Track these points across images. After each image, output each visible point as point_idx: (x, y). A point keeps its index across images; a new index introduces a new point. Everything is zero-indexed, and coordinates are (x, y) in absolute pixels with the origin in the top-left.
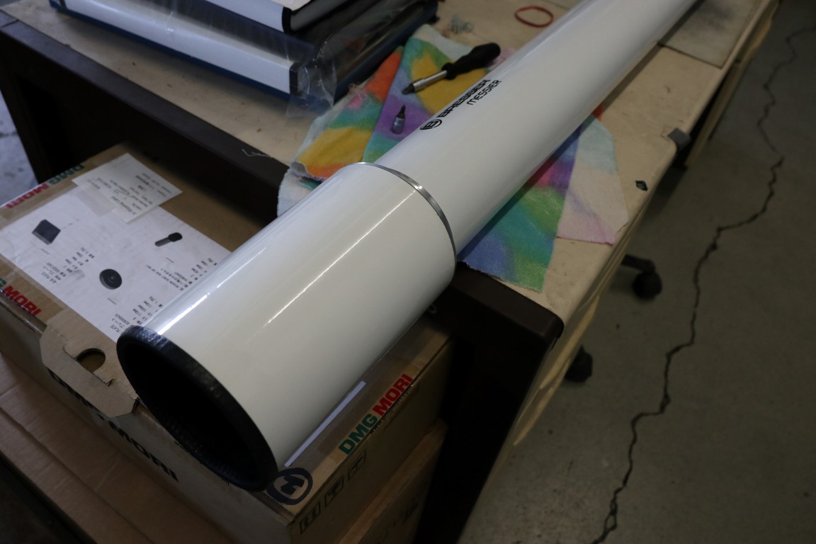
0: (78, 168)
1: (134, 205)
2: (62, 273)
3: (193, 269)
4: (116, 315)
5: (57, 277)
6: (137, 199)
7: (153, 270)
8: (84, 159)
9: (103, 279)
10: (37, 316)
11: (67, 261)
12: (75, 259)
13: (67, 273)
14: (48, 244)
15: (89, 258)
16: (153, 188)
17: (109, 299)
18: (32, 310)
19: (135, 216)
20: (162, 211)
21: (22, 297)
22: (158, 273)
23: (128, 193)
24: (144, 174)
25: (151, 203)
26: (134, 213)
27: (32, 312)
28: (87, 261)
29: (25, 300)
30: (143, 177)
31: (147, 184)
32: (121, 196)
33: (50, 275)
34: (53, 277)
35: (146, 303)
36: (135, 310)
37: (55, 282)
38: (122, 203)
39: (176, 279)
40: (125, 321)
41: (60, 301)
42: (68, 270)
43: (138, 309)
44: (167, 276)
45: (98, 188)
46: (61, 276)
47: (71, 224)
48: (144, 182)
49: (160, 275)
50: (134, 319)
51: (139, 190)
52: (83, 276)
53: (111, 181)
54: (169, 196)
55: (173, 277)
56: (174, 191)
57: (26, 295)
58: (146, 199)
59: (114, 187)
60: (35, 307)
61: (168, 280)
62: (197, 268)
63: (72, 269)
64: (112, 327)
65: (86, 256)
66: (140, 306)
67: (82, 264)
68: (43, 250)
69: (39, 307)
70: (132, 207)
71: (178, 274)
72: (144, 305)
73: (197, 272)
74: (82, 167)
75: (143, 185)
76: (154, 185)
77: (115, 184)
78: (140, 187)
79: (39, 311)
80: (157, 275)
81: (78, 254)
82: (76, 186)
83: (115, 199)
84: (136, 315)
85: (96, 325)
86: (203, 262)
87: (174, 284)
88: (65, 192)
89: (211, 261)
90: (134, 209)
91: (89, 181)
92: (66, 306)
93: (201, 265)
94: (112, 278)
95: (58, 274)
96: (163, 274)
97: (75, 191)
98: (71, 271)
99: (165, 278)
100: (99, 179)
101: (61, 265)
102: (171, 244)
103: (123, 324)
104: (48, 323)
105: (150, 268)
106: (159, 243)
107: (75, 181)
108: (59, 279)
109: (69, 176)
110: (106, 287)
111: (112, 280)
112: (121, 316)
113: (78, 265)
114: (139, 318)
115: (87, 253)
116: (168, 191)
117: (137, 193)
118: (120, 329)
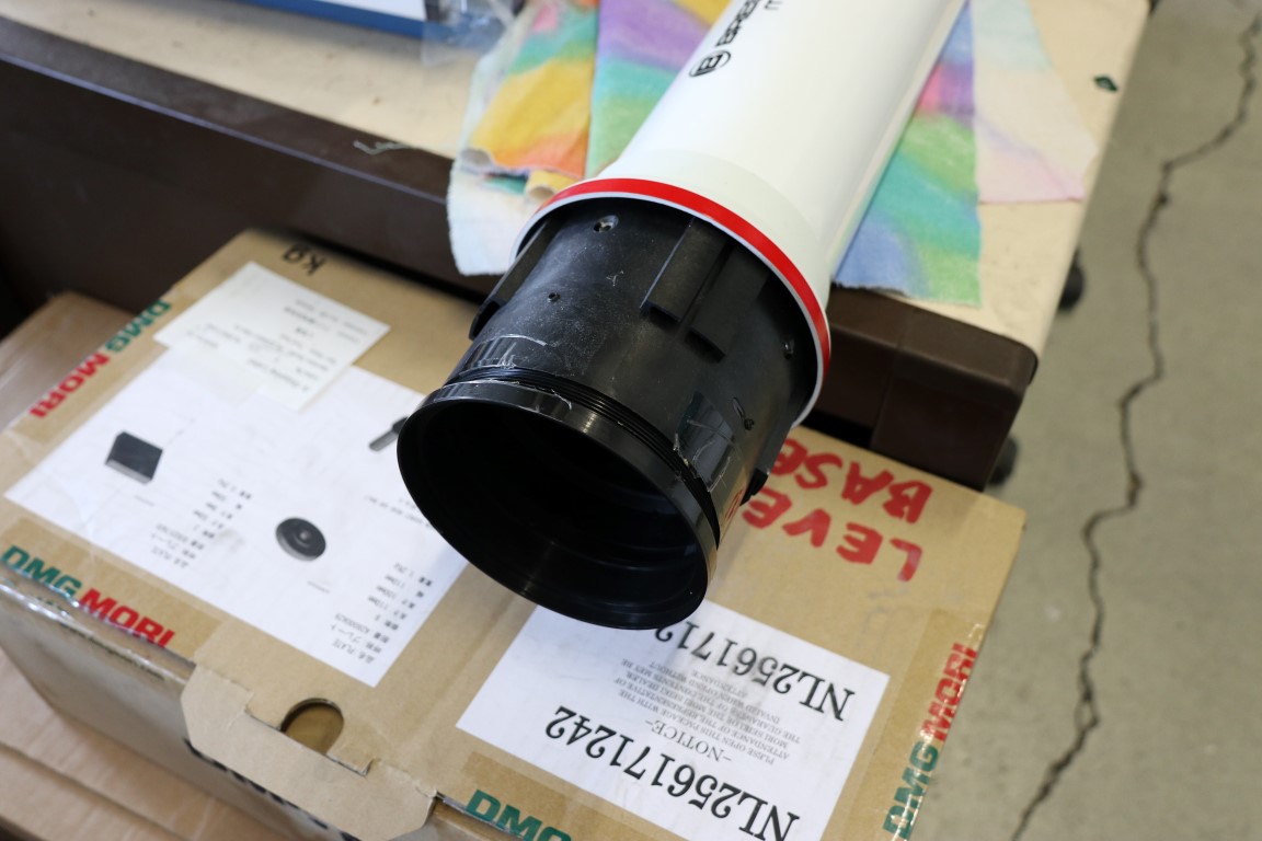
0: (157, 309)
1: (299, 370)
2: (194, 543)
4: (337, 617)
5: (186, 553)
6: (301, 357)
7: (383, 505)
8: (166, 287)
9: (284, 541)
10: (169, 646)
11: (198, 513)
12: (211, 506)
13: (204, 540)
14: (144, 483)
15: (242, 501)
16: (326, 329)
17: (310, 583)
18: (154, 635)
19: (309, 395)
20: (362, 377)
21: (123, 609)
22: (394, 510)
23: (280, 348)
24: (299, 302)
25: (332, 361)
26: (305, 389)
27: (157, 639)
28: (239, 507)
29: (134, 615)
30: (300, 309)
31: (312, 321)
32: (266, 357)
33: (170, 552)
34: (177, 554)
35: (389, 578)
36: (372, 599)
37: (185, 564)
38: (274, 372)
40: (359, 627)
41: (209, 606)
42: (205, 533)
43: (379, 595)
45: (214, 345)
46: (193, 550)
47: (180, 432)
48: (305, 318)
49: (400, 512)
50: (378, 618)
51: (299, 337)
52: (240, 542)
53: (237, 327)
54: (366, 342)
56: (374, 330)
57: (132, 605)
58: (319, 355)
59: (247, 340)
60: (158, 629)
61: (419, 521)
63: (212, 529)
64: (336, 644)
65: (236, 499)
66: (381, 589)
67: (230, 517)
68: (138, 498)
69: (166, 628)
70: (296, 377)
72: (387, 585)
74: (167, 307)
75: (305, 325)
76: (327, 322)
77: (247, 332)
78: (298, 330)
79: (170, 635)
81: (216, 495)
82: (163, 348)
83: (256, 364)
84: (377, 610)
85: (300, 644)
88: (147, 365)
90: (302, 380)
91: (190, 333)
92: (226, 616)
94: (304, 536)
95: (187, 546)
96: (406, 510)
97: (164, 359)
98: (212, 536)
99: (412, 518)
100: (211, 327)
101: (188, 526)
103: (357, 633)
104: (196, 657)
105: (374, 500)
106: (377, 445)
107: (162, 336)
108: (192, 556)
109: (145, 329)
110: (296, 557)
111: (305, 541)
112: (348, 616)
113: (223, 520)
114: (388, 616)
115: (233, 489)
116: (360, 330)
117: (298, 344)
118: (354, 645)
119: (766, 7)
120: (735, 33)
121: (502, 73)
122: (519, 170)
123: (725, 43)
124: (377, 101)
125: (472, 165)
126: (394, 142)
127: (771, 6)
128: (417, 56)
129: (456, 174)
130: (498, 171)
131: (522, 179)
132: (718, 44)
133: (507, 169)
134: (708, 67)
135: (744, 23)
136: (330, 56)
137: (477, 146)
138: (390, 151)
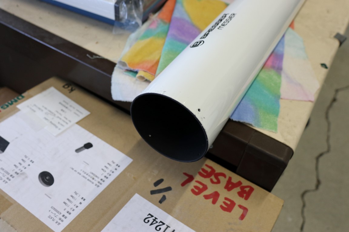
0: (20, 97)
2: (11, 176)
3: (103, 169)
4: (52, 207)
5: (8, 178)
6: (60, 119)
7: (75, 171)
8: (24, 91)
9: (41, 179)
11: (15, 166)
12: (20, 164)
13: (15, 175)
15: (31, 163)
16: (71, 111)
17: (45, 194)
19: (60, 131)
20: (78, 127)
22: (78, 173)
23: (55, 115)
24: (64, 101)
25: (70, 121)
26: (59, 129)
28: (29, 165)
30: (64, 103)
31: (67, 108)
32: (50, 117)
34: (5, 178)
35: (72, 196)
36: (65, 203)
37: (7, 182)
38: (51, 122)
39: (91, 177)
40: (58, 212)
41: (10, 198)
42: (16, 173)
43: (67, 202)
44: (85, 175)
45: (34, 111)
46: (11, 178)
47: (17, 138)
48: (65, 106)
49: (80, 174)
50: (65, 209)
51: (61, 112)
52: (27, 177)
53: (43, 106)
54: (82, 117)
55: (89, 176)
56: (85, 113)
58: (66, 119)
59: (45, 111)
61: (86, 178)
62: (105, 169)
63: (19, 172)
64: (49, 217)
65: (29, 162)
66: (68, 200)
67: (25, 168)
70: (57, 125)
71: (92, 174)
72: (71, 198)
73: (105, 171)
74: (23, 97)
75: (64, 109)
76: (71, 109)
77: (46, 108)
78: (62, 110)
80: (78, 175)
81: (23, 160)
82: (19, 110)
83: (46, 119)
84: (65, 207)
85: (37, 216)
86: (108, 164)
87: (90, 181)
88: (11, 115)
89: (114, 163)
90: (59, 126)
91: (28, 106)
92: (15, 202)
93: (108, 166)
94: (47, 178)
95: (9, 176)
96: (83, 174)
97: (18, 114)
98: (18, 174)
99: (84, 177)
100: (35, 105)
101: (11, 169)
102: (86, 151)
103: (57, 214)
105: (73, 169)
106: (78, 150)
107: (19, 106)
108: (10, 180)
109: (14, 103)
110: (43, 185)
111: (47, 180)
112: (55, 208)
113: (23, 169)
114: (68, 209)
115: (29, 159)
116: (81, 113)
117: (60, 114)
118: (55, 218)
119: (218, 28)
120: (207, 35)
121: (137, 39)
122: (136, 70)
123: (203, 38)
124: (97, 43)
125: (121, 66)
126: (99, 56)
127: (220, 28)
128: (111, 31)
129: (116, 68)
130: (129, 69)
131: (136, 72)
132: (201, 38)
133: (132, 69)
134: (196, 45)
135: (210, 33)
136: (86, 28)
137: (123, 61)
138: (97, 59)
